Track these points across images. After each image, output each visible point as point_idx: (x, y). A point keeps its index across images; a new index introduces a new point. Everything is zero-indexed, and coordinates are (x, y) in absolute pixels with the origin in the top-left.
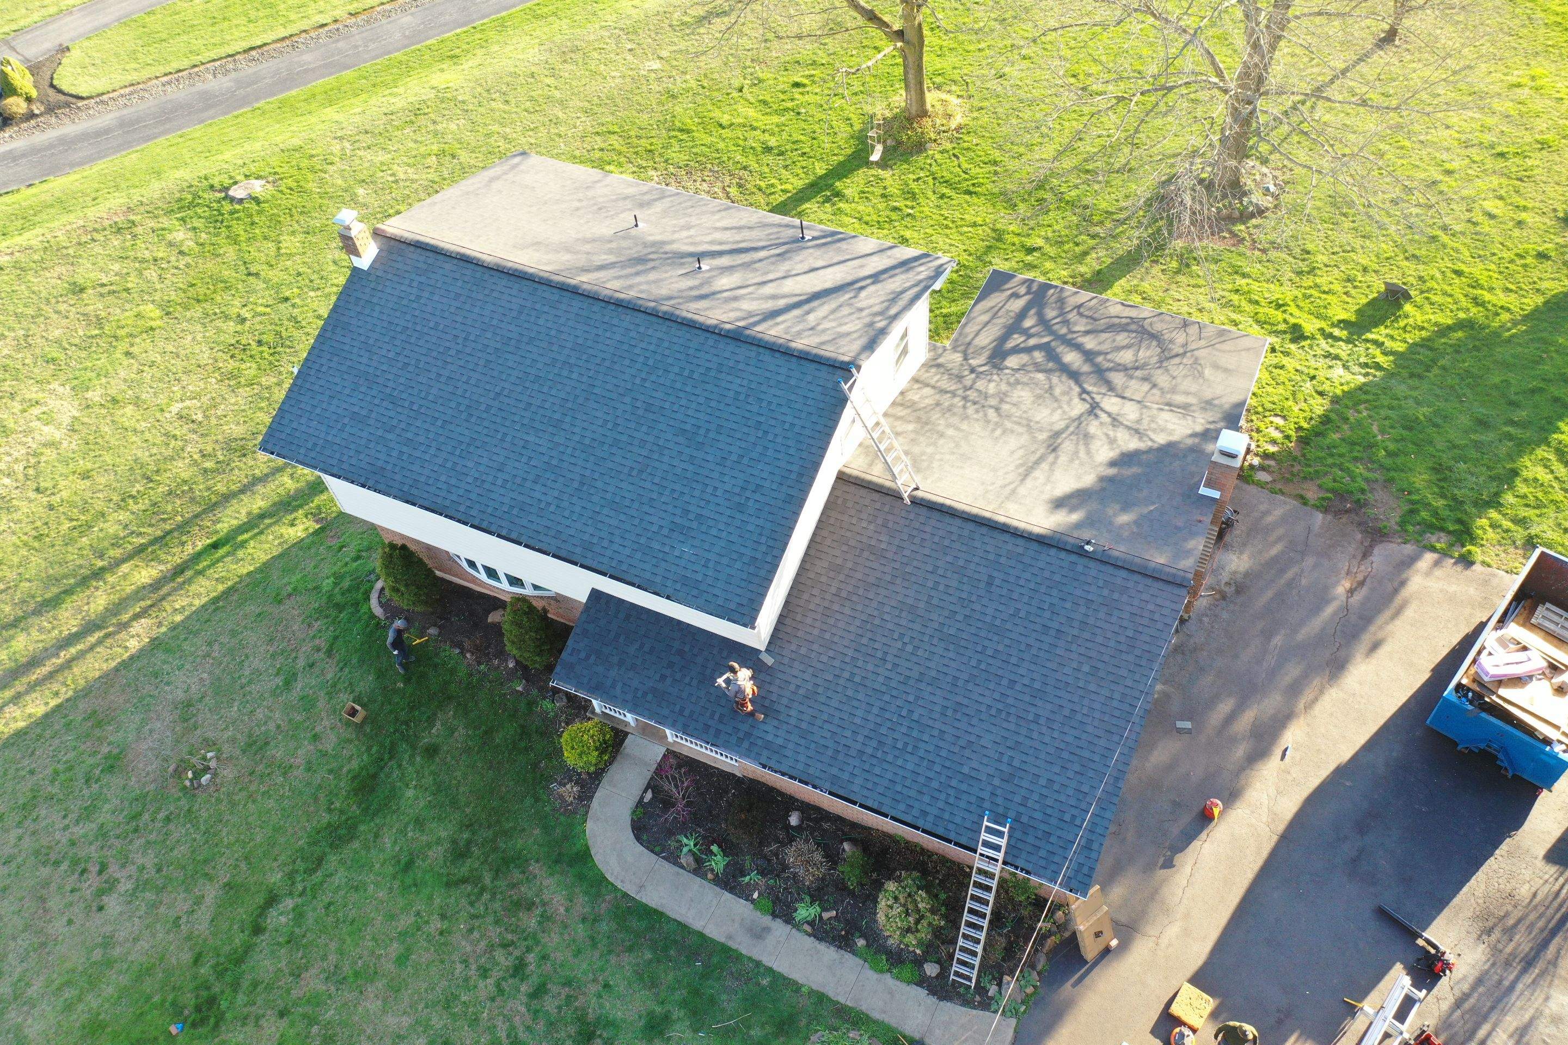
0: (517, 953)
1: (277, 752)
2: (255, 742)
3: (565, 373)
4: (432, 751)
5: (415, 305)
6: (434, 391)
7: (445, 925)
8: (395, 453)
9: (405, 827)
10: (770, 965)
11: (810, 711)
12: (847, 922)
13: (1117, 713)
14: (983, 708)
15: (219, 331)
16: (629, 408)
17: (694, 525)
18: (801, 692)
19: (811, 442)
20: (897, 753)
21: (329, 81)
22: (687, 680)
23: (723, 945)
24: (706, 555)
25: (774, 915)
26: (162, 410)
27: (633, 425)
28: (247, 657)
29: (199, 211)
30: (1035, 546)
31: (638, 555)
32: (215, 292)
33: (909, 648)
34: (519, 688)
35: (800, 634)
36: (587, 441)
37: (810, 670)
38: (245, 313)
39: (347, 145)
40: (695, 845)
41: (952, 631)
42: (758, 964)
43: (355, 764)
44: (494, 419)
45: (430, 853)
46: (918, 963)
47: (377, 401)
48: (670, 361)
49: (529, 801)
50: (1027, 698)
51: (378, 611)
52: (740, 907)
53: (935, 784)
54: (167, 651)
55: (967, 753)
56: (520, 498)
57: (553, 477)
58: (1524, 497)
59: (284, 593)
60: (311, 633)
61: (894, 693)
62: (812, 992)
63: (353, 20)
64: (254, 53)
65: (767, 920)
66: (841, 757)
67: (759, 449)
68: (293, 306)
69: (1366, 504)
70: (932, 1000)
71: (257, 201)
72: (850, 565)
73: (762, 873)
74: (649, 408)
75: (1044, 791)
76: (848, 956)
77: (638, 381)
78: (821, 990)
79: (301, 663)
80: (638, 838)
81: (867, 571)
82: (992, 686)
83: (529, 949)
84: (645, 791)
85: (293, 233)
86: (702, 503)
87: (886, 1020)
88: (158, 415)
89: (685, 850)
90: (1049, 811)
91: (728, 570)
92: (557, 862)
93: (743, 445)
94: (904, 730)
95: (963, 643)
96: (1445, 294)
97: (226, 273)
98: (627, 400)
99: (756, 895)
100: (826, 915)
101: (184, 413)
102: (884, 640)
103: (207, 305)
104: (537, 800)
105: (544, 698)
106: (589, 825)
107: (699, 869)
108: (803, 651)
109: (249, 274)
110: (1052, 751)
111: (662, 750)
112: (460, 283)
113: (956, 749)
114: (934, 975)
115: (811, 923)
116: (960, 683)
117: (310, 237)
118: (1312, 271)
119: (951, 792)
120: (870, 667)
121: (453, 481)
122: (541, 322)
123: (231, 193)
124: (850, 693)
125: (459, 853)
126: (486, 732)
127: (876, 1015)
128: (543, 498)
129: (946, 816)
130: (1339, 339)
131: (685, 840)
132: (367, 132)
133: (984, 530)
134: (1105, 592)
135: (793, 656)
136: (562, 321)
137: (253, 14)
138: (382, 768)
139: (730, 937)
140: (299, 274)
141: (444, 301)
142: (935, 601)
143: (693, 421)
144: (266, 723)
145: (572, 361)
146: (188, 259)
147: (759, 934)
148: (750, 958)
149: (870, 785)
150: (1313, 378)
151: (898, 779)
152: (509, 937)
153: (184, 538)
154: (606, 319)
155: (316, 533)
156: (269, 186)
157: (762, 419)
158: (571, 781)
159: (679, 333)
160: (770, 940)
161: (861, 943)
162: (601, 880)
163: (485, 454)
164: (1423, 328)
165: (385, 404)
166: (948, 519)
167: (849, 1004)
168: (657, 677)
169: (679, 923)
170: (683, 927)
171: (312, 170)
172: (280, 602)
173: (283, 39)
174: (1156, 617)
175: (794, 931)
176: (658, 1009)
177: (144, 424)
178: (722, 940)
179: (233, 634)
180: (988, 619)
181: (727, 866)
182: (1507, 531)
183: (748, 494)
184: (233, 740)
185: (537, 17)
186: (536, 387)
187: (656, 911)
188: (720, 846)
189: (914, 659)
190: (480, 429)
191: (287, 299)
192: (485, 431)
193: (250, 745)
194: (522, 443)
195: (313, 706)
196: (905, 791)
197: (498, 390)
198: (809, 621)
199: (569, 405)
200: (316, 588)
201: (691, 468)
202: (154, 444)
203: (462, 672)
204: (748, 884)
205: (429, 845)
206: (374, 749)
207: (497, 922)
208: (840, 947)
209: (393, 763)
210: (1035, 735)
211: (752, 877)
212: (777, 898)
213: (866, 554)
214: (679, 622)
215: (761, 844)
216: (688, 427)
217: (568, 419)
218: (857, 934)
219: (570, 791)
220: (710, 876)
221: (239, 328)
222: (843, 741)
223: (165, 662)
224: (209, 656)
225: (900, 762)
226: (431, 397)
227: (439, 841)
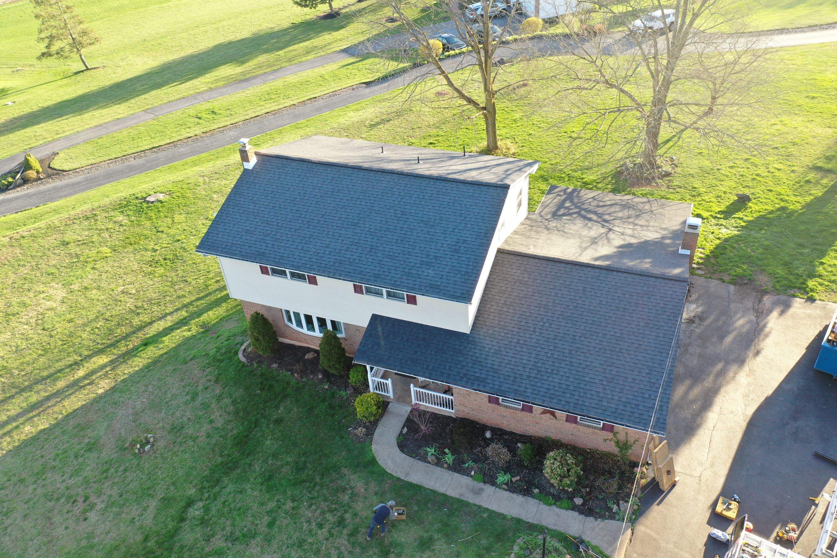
0: (339, 514)
1: (190, 431)
2: (176, 428)
3: (358, 203)
4: (279, 421)
5: (277, 182)
6: (290, 217)
7: (295, 504)
8: (270, 246)
9: (267, 458)
10: (487, 507)
11: (498, 360)
12: (527, 482)
13: (663, 343)
14: (591, 348)
15: (142, 255)
16: (393, 214)
17: (434, 261)
18: (492, 351)
19: (490, 219)
20: (548, 375)
21: (195, 157)
22: (429, 352)
23: (458, 499)
24: (441, 273)
25: (485, 482)
26: (113, 290)
27: (395, 221)
28: (169, 389)
29: (131, 208)
30: (605, 272)
31: (405, 277)
32: (140, 240)
33: (547, 325)
34: (326, 387)
35: (487, 324)
36: (372, 230)
37: (496, 340)
38: (156, 247)
39: (206, 178)
40: (435, 451)
41: (569, 314)
42: (480, 507)
43: (235, 432)
44: (322, 226)
45: (283, 470)
46: (571, 497)
47: (259, 224)
48: (412, 192)
49: (337, 438)
50: (614, 341)
51: (243, 359)
52: (465, 480)
53: (572, 388)
54: (121, 392)
55: (587, 371)
56: (339, 258)
57: (355, 247)
58: (831, 272)
59: (188, 359)
60: (205, 374)
61: (543, 346)
62: (512, 518)
63: (205, 135)
64: (154, 149)
65: (481, 485)
66: (518, 380)
67: (463, 225)
68: (182, 243)
69: (754, 280)
70: (582, 517)
71: (161, 202)
72: (509, 290)
73: (475, 461)
74: (403, 213)
75: (632, 385)
76: (530, 499)
77: (396, 202)
78: (518, 517)
79: (201, 388)
80: (402, 451)
81: (519, 292)
82: (594, 337)
83: (346, 512)
84: (403, 428)
85: (181, 214)
86: (436, 251)
87: (558, 529)
88: (111, 293)
89: (429, 454)
90: (636, 394)
91: (453, 279)
92: (357, 466)
93: (454, 224)
94: (550, 363)
95: (576, 319)
96: (766, 198)
97: (145, 232)
98: (392, 211)
99: (473, 473)
100: (514, 479)
101: (125, 291)
102: (534, 322)
103: (136, 246)
104: (342, 438)
105: (340, 390)
106: (374, 447)
107: (439, 463)
108: (490, 332)
109: (158, 232)
110: (632, 365)
111: (409, 409)
112: (300, 171)
113: (580, 370)
114: (580, 504)
115: (507, 484)
116: (577, 338)
117: (189, 215)
118: (699, 195)
119: (581, 391)
120: (528, 336)
121: (302, 255)
122: (343, 183)
123: (147, 199)
124: (518, 349)
125: (299, 468)
126: (310, 409)
127: (551, 527)
128: (351, 257)
129: (580, 402)
130: (721, 218)
131: (428, 449)
132: (216, 173)
133: (577, 267)
134: (645, 288)
135: (485, 335)
136: (354, 181)
137: (153, 136)
138: (251, 432)
139: (461, 495)
140: (185, 230)
141: (293, 178)
142: (557, 302)
143: (427, 216)
144: (181, 418)
145: (361, 197)
146: (125, 228)
147: (478, 492)
148: (474, 505)
149: (536, 392)
150: (713, 233)
151: (551, 387)
152: (334, 506)
153: (128, 343)
154: (377, 178)
155: (203, 333)
156: (167, 196)
157: (463, 212)
158: (360, 426)
159: (416, 181)
160: (485, 494)
161: (536, 491)
162: (383, 474)
163: (319, 241)
164: (760, 212)
165: (263, 225)
166: (558, 264)
167: (535, 522)
168: (412, 352)
169: (431, 490)
170: (434, 492)
171: (189, 189)
172: (186, 363)
173: (169, 143)
174: (674, 297)
175: (497, 489)
176: (425, 535)
177: (103, 297)
178: (457, 496)
179: (160, 380)
180: (586, 307)
181: (454, 460)
182: (828, 286)
183: (460, 244)
184: (163, 428)
185: (298, 128)
186: (343, 210)
187: (417, 485)
188: (449, 450)
189: (550, 329)
190: (315, 231)
191: (179, 240)
192: (318, 231)
193: (173, 429)
194: (338, 235)
195: (209, 407)
196: (556, 393)
197: (323, 213)
198: (492, 317)
199: (361, 216)
200: (206, 354)
201: (428, 236)
202: (109, 305)
203: (293, 382)
204: (468, 467)
205: (282, 466)
206: (246, 423)
207: (326, 500)
208: (525, 495)
209: (258, 429)
210: (621, 358)
211: (470, 464)
212: (485, 473)
213: (517, 284)
214: (422, 325)
215: (471, 448)
216: (425, 219)
217: (361, 222)
218: (533, 487)
219: (361, 431)
220: (445, 465)
221: (153, 254)
222: (519, 372)
223: (120, 397)
224: (146, 391)
225: (551, 379)
226: (288, 220)
227: (287, 464)
